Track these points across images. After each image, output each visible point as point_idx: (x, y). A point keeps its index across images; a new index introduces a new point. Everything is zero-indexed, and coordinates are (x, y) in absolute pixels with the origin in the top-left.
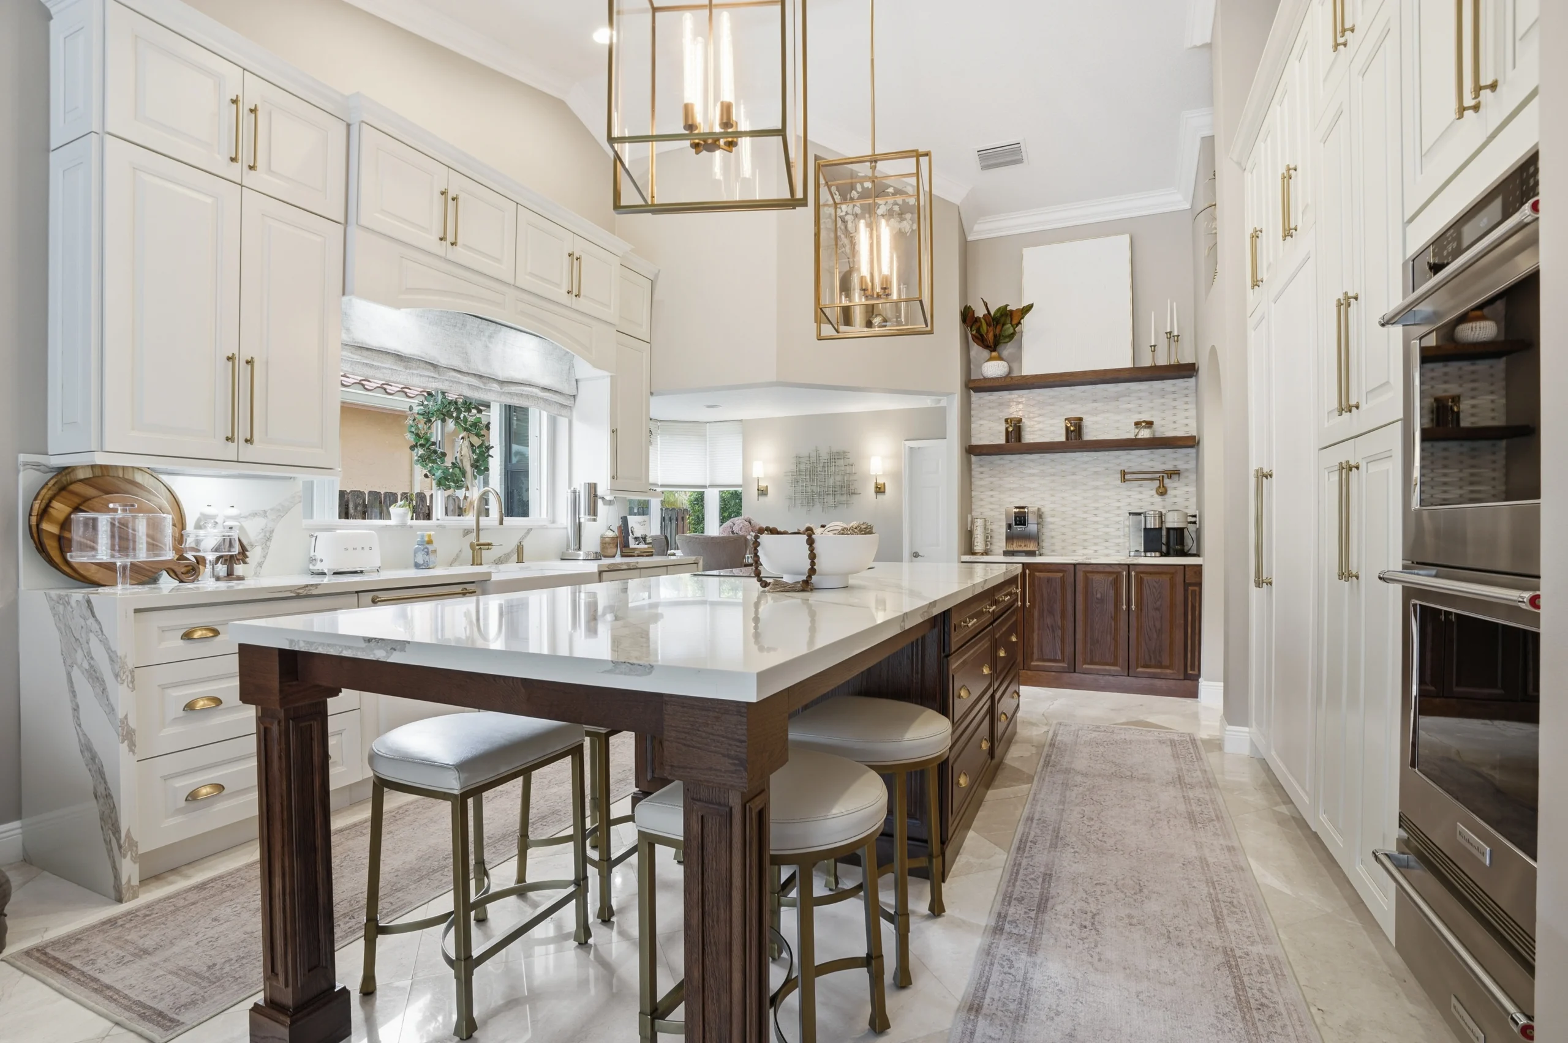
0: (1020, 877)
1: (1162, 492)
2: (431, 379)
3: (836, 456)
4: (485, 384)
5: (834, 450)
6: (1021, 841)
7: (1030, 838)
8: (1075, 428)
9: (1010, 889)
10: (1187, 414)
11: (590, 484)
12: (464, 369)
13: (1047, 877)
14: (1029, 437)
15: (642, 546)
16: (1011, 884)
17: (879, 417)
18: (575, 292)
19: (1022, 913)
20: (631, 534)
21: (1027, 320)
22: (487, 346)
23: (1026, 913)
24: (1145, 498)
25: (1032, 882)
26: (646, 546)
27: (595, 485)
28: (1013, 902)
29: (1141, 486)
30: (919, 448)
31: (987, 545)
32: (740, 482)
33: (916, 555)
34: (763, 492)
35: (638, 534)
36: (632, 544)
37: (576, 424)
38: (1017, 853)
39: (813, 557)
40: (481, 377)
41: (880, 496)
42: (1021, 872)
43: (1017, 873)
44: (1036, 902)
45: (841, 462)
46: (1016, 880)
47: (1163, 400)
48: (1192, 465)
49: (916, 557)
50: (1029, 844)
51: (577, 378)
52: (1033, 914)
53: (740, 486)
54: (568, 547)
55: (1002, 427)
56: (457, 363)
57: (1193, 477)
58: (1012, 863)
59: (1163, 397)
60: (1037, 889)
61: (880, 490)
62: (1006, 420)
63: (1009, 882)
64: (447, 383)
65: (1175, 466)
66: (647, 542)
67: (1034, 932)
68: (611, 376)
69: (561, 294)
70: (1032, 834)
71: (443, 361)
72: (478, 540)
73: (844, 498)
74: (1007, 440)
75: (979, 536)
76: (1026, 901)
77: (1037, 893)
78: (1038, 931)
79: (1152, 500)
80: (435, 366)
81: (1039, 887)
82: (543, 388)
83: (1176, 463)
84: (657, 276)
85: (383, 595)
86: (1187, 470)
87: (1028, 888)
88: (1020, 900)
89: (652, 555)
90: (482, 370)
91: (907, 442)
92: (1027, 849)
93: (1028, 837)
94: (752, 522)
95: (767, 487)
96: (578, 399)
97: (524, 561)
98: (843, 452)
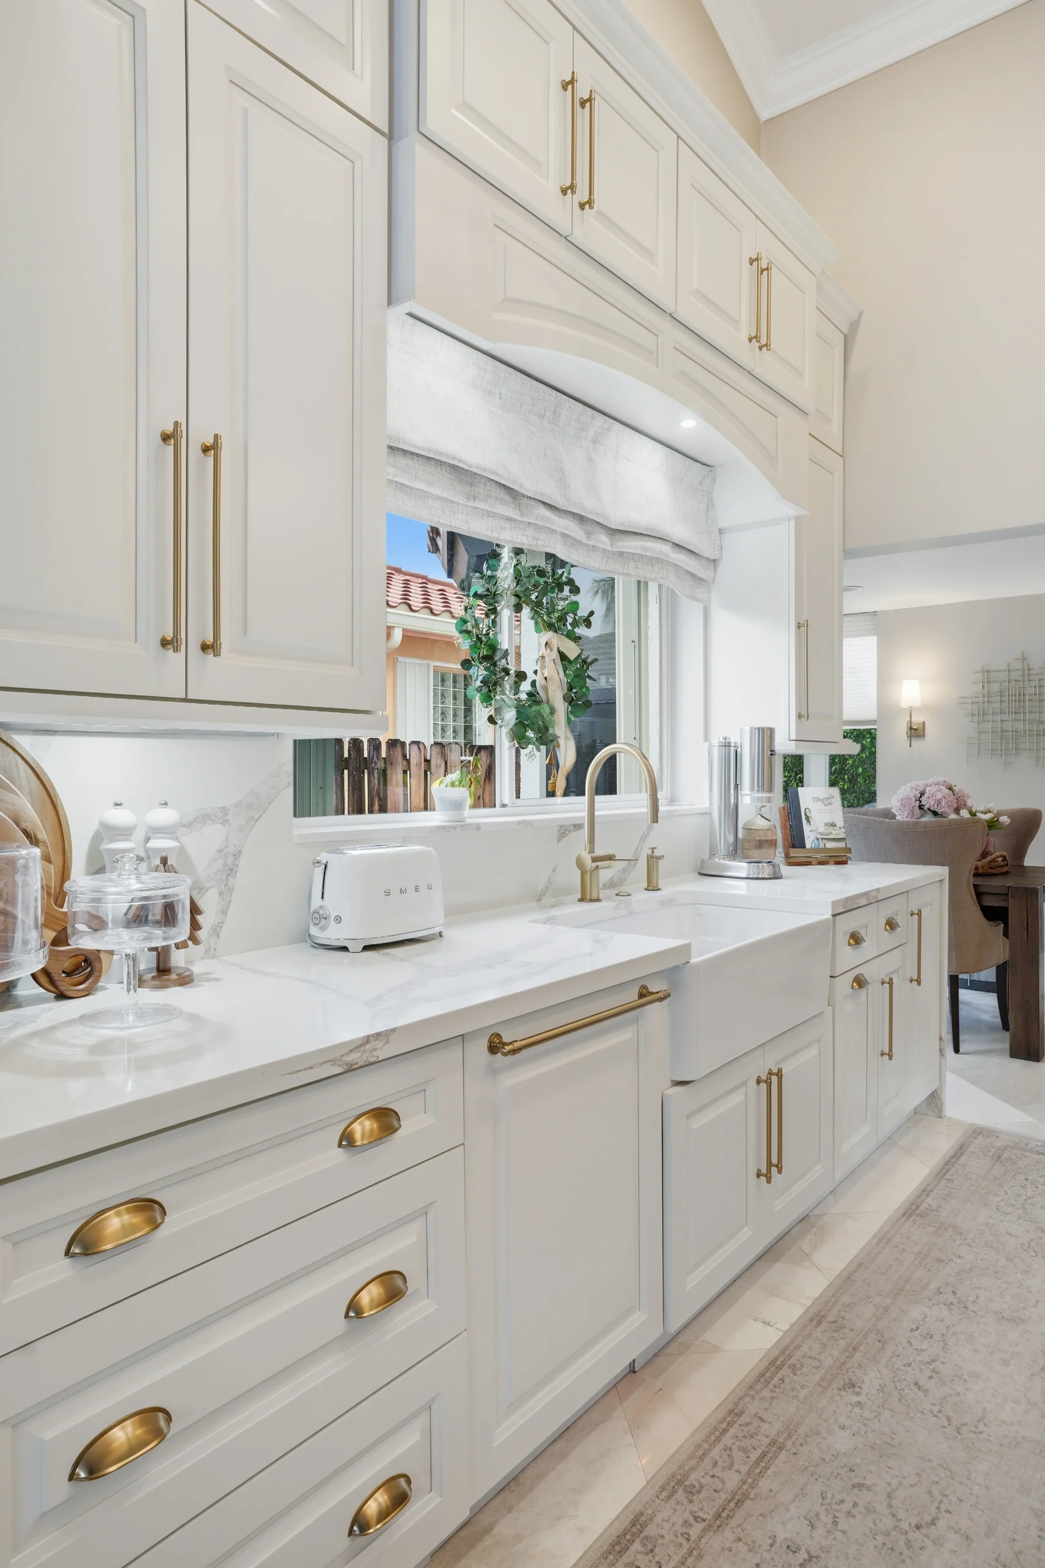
2: (503, 523)
4: (589, 535)
11: (761, 731)
12: (561, 503)
18: (762, 338)
20: (805, 821)
22: (590, 460)
27: (772, 731)
32: (872, 714)
34: (916, 732)
35: (819, 821)
36: (810, 843)
40: (581, 519)
51: (720, 526)
53: (874, 722)
56: (550, 491)
64: (530, 532)
69: (738, 342)
71: (529, 485)
72: (592, 851)
82: (677, 546)
84: (855, 325)
89: (844, 863)
90: (588, 506)
95: (924, 723)
96: (722, 566)
97: (660, 887)
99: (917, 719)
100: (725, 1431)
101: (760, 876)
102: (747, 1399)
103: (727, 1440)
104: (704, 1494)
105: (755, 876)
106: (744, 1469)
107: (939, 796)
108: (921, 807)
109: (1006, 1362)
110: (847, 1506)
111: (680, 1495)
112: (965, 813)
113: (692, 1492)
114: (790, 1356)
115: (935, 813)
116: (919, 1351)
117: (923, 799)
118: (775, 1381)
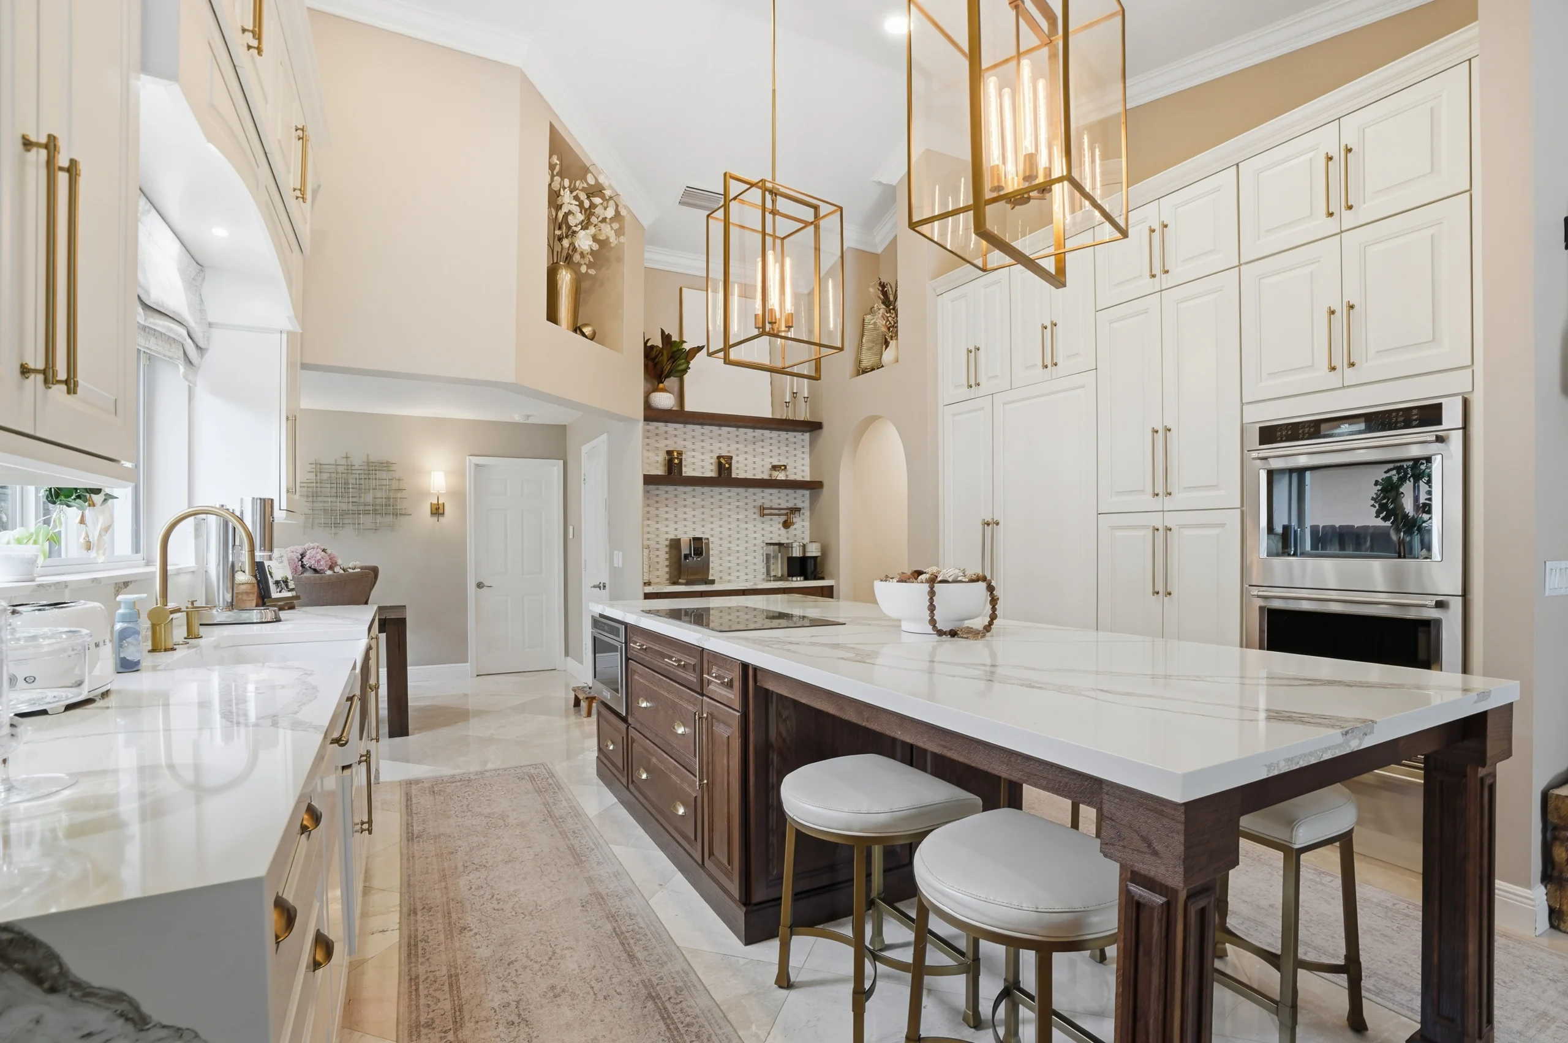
1: (787, 525)
3: (376, 468)
8: (724, 466)
10: (803, 462)
11: (266, 502)
14: (687, 471)
15: (286, 594)
24: (774, 531)
26: (290, 594)
27: (270, 501)
29: (771, 520)
30: (489, 466)
33: (480, 585)
36: (275, 594)
41: (437, 519)
45: (384, 475)
47: (787, 449)
48: (807, 505)
51: (209, 319)
57: (807, 513)
59: (787, 446)
61: (437, 511)
65: (795, 504)
72: (165, 604)
73: (389, 519)
74: (670, 472)
79: (780, 532)
83: (795, 501)
86: (803, 508)
91: (472, 458)
97: (201, 634)
98: (387, 463)
100: (417, 990)
101: (264, 620)
102: (413, 969)
103: (422, 992)
104: (437, 1022)
105: (258, 621)
106: (447, 996)
107: (319, 557)
108: (303, 566)
109: (525, 878)
110: (514, 973)
111: (424, 1031)
112: (337, 569)
113: (430, 1025)
114: (416, 937)
115: (315, 571)
116: (482, 896)
117: (304, 560)
118: (420, 952)
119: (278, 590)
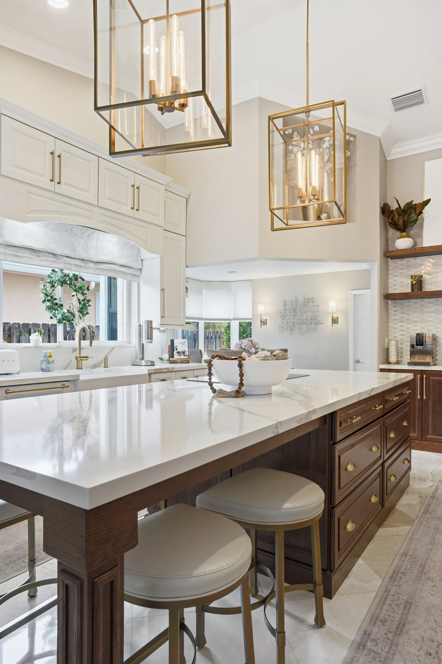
0: (388, 602)
2: (52, 262)
3: (308, 301)
4: (85, 264)
5: (306, 297)
6: (394, 572)
7: (401, 571)
9: (378, 611)
11: (148, 321)
12: (73, 256)
13: (408, 605)
14: (428, 288)
15: (182, 357)
16: (379, 607)
17: (335, 276)
18: (136, 207)
19: (383, 633)
20: (175, 350)
21: (427, 210)
22: (86, 242)
23: (386, 634)
25: (395, 607)
26: (185, 357)
28: (378, 623)
30: (360, 295)
31: (398, 358)
32: (251, 316)
33: (358, 362)
34: (264, 323)
35: (180, 350)
36: (176, 356)
37: (142, 286)
38: (389, 582)
39: (241, 375)
40: (83, 260)
41: (335, 325)
42: (390, 597)
43: (386, 599)
44: (395, 626)
45: (311, 304)
46: (384, 603)
49: (357, 363)
50: (400, 575)
51: (142, 259)
52: (390, 636)
53: (251, 319)
54: (136, 358)
55: (409, 281)
56: (69, 252)
58: (384, 589)
60: (398, 614)
61: (335, 321)
62: (412, 277)
63: (378, 605)
64: (63, 264)
66: (186, 354)
67: (388, 652)
68: (160, 257)
69: (127, 210)
70: (404, 567)
71: (59, 252)
72: (80, 354)
73: (313, 326)
74: (412, 290)
75: (392, 352)
76: (388, 623)
77: (397, 617)
78: (392, 652)
80: (54, 255)
81: (400, 612)
82: (121, 266)
84: (189, 196)
85: (11, 389)
87: (392, 612)
88: (384, 622)
89: (189, 363)
90: (84, 256)
91: (352, 291)
92: (398, 579)
93: (400, 569)
94: (253, 342)
95: (266, 319)
96: (143, 271)
97: (108, 367)
98: (312, 298)
99: (264, 318)
107: (246, 344)
108: (241, 347)
117: (242, 345)
119: (179, 355)
